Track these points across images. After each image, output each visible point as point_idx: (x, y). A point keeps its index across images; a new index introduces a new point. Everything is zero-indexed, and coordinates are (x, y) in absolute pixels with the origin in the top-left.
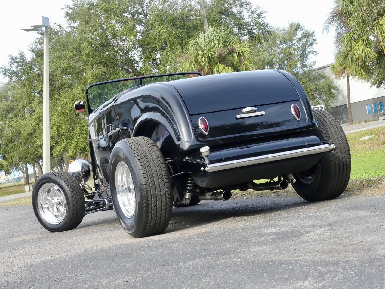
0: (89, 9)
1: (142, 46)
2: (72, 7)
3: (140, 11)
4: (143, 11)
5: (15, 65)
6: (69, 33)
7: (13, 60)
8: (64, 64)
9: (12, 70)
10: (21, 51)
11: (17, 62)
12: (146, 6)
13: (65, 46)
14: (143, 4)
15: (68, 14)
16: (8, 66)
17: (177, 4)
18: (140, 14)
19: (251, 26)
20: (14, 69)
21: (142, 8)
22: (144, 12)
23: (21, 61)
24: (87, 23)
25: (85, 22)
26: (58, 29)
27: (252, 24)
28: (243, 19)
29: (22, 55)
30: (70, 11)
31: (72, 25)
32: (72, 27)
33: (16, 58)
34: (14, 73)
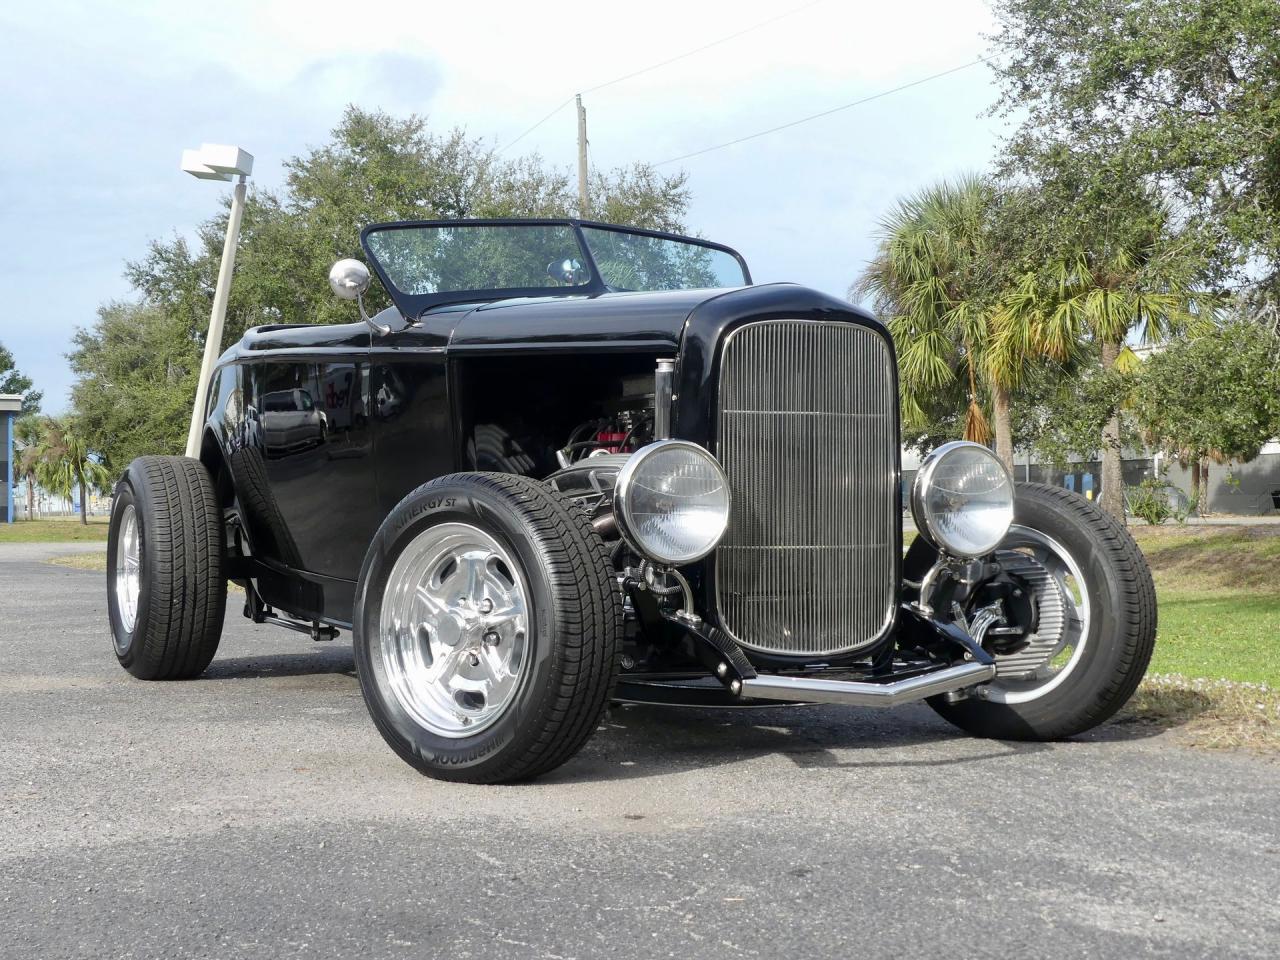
0: (347, 173)
1: (442, 274)
2: (309, 165)
3: (451, 201)
4: (458, 201)
5: (163, 265)
6: (291, 220)
7: (160, 254)
8: (272, 282)
9: (153, 276)
10: (180, 236)
11: (168, 261)
12: (466, 193)
13: (277, 243)
14: (460, 188)
15: (295, 178)
16: (144, 266)
17: (534, 201)
18: (451, 207)
19: (679, 274)
20: (157, 272)
21: (457, 195)
22: (458, 205)
23: (176, 259)
24: (336, 203)
25: (332, 199)
26: (270, 205)
27: (680, 271)
28: (663, 258)
29: (180, 245)
30: (300, 174)
31: (301, 203)
32: (298, 206)
33: (166, 251)
34: (157, 281)
